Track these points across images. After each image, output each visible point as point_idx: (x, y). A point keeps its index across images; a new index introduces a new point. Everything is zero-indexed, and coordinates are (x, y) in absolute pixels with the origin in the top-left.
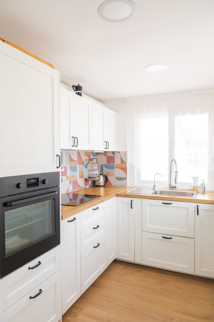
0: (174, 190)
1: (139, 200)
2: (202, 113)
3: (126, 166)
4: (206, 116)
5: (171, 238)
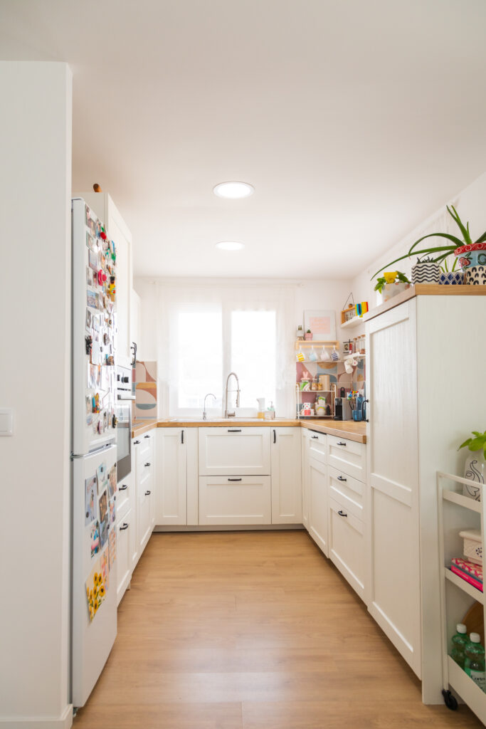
0: (231, 420)
1: (194, 430)
2: (267, 310)
3: (156, 385)
4: (272, 315)
5: (240, 480)
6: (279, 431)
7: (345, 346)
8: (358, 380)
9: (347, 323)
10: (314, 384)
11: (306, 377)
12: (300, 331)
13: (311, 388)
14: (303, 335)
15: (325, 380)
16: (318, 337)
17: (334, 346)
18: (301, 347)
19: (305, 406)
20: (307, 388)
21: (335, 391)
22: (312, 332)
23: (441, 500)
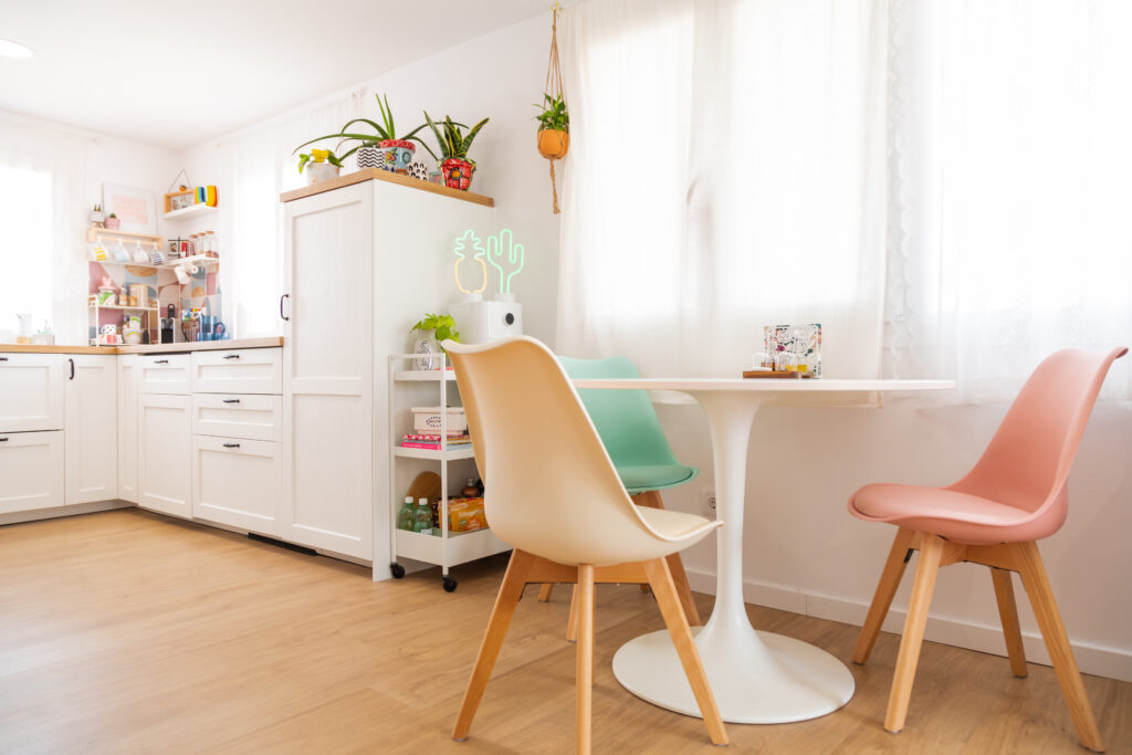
5: (6, 440)
6: (79, 360)
7: (172, 245)
8: (193, 296)
9: (174, 213)
10: (123, 298)
11: (107, 285)
12: (97, 213)
13: (117, 302)
14: (102, 220)
15: (140, 291)
16: (129, 225)
17: (155, 244)
18: (100, 237)
19: (107, 330)
20: (110, 303)
21: (159, 310)
22: (117, 216)
23: (392, 383)
